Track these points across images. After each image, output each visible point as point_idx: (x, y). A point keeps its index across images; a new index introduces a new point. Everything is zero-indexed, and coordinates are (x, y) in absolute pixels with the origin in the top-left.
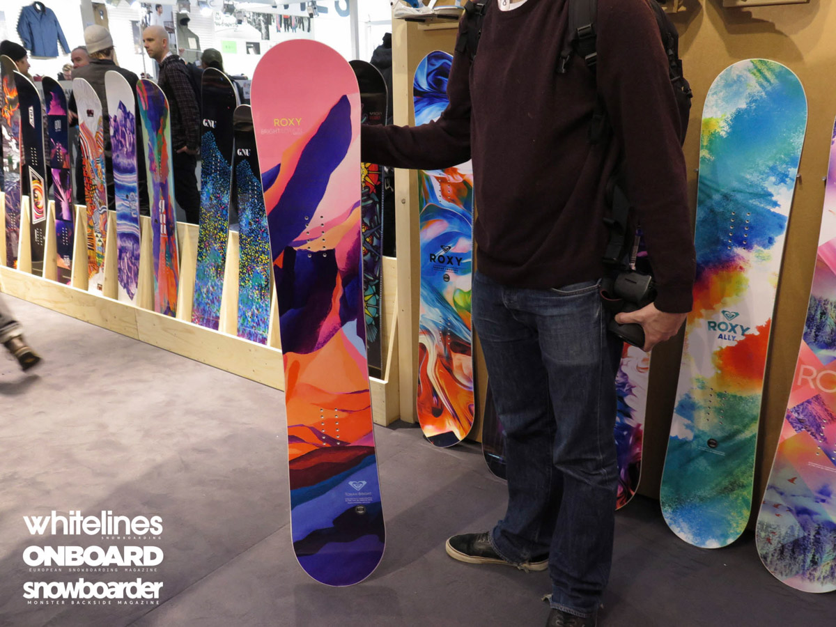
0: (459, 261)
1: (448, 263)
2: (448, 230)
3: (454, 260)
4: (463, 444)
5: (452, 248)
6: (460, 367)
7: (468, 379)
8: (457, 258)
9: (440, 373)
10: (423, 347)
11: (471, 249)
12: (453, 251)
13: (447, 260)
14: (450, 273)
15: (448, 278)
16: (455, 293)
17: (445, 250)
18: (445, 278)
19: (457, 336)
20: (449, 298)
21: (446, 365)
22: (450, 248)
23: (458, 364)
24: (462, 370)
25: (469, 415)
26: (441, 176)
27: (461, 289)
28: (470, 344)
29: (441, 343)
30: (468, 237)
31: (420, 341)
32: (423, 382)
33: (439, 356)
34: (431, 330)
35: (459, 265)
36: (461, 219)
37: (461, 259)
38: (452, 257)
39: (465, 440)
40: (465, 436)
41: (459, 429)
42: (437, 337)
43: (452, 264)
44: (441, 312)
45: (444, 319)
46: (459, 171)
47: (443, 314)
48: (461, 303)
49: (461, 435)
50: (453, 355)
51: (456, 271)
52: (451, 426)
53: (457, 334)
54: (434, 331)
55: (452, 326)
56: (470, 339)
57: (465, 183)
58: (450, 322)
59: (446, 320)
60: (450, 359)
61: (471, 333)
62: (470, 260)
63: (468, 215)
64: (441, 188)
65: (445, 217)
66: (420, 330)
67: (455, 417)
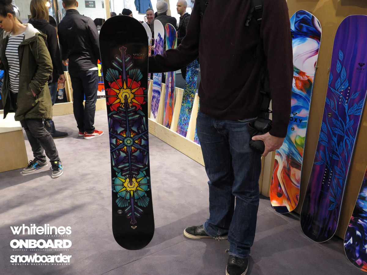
0: (301, 121)
1: (295, 121)
2: (297, 104)
3: (298, 120)
4: (291, 214)
5: (297, 114)
6: (294, 175)
7: (298, 182)
8: (299, 119)
9: (283, 176)
10: (276, 162)
11: (308, 116)
12: (298, 116)
13: (294, 120)
14: (295, 127)
15: (294, 129)
16: (296, 136)
17: (294, 114)
18: (292, 129)
19: (295, 159)
20: (293, 139)
21: (287, 173)
22: (297, 113)
23: (293, 173)
24: (295, 177)
25: (296, 200)
26: (296, 76)
27: (300, 135)
28: (301, 164)
29: (286, 161)
30: (307, 109)
31: (276, 158)
32: (274, 179)
33: (284, 167)
34: (281, 153)
35: (300, 123)
36: (304, 99)
37: (302, 120)
38: (297, 119)
39: (292, 212)
40: (292, 210)
41: (290, 206)
42: (284, 157)
43: (297, 122)
44: (288, 145)
45: (289, 149)
46: (306, 74)
47: (289, 147)
48: (299, 142)
49: (290, 209)
50: (291, 168)
51: (298, 126)
52: (286, 204)
53: (295, 158)
54: (283, 154)
55: (293, 154)
56: (302, 162)
57: (309, 81)
58: (292, 152)
59: (290, 149)
60: (289, 170)
61: (302, 159)
62: (307, 121)
63: (309, 98)
64: (296, 82)
65: (296, 98)
66: (276, 153)
67: (289, 199)
